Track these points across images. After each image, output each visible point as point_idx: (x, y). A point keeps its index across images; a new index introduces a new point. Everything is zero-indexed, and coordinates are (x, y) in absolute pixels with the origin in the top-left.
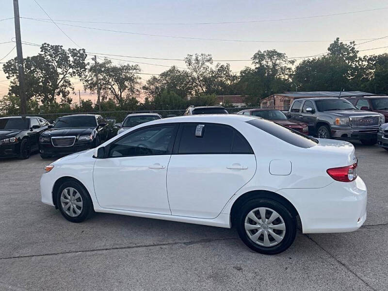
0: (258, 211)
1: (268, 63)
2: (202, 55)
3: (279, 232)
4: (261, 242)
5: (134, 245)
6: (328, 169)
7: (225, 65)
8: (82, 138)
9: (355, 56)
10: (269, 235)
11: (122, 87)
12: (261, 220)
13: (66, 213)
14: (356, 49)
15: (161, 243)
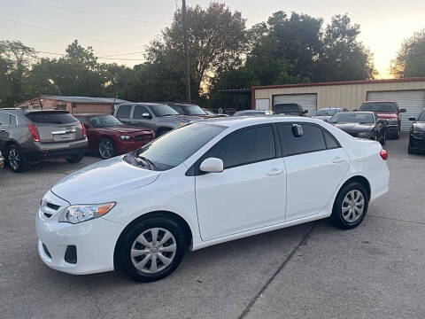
0: (350, 194)
1: (10, 56)
3: (360, 207)
4: (351, 220)
9: (95, 62)
10: (356, 212)
12: (351, 201)
13: (142, 273)
14: (95, 55)
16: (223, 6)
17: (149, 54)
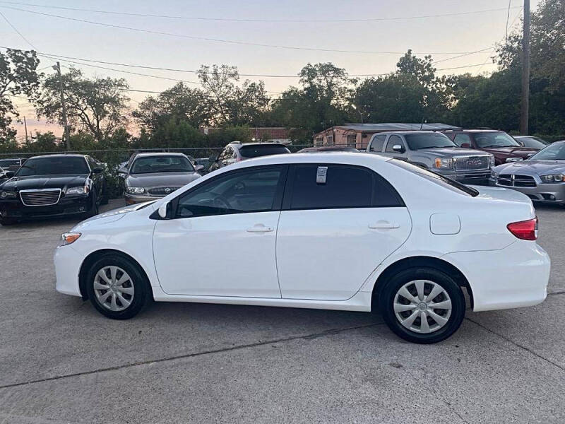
0: (414, 285)
1: (321, 81)
2: (223, 67)
3: (442, 312)
4: (417, 328)
5: (232, 346)
6: (508, 225)
7: (258, 83)
8: (71, 191)
9: (432, 76)
10: (429, 317)
11: (100, 113)
12: (417, 297)
13: (103, 306)
14: (433, 66)
15: (270, 340)
17: (501, 55)
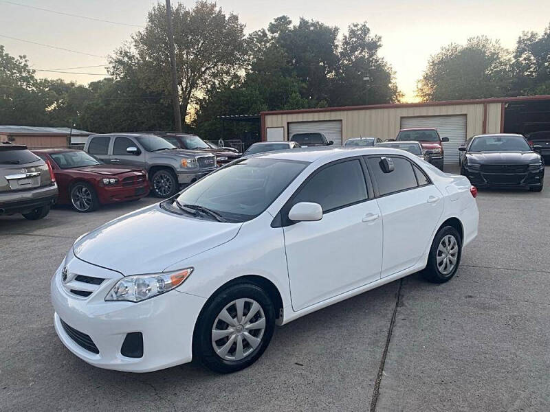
0: (445, 239)
3: (454, 255)
4: (446, 271)
9: (31, 78)
10: (450, 261)
12: (445, 248)
14: (31, 68)
16: (214, 6)
17: (114, 67)
